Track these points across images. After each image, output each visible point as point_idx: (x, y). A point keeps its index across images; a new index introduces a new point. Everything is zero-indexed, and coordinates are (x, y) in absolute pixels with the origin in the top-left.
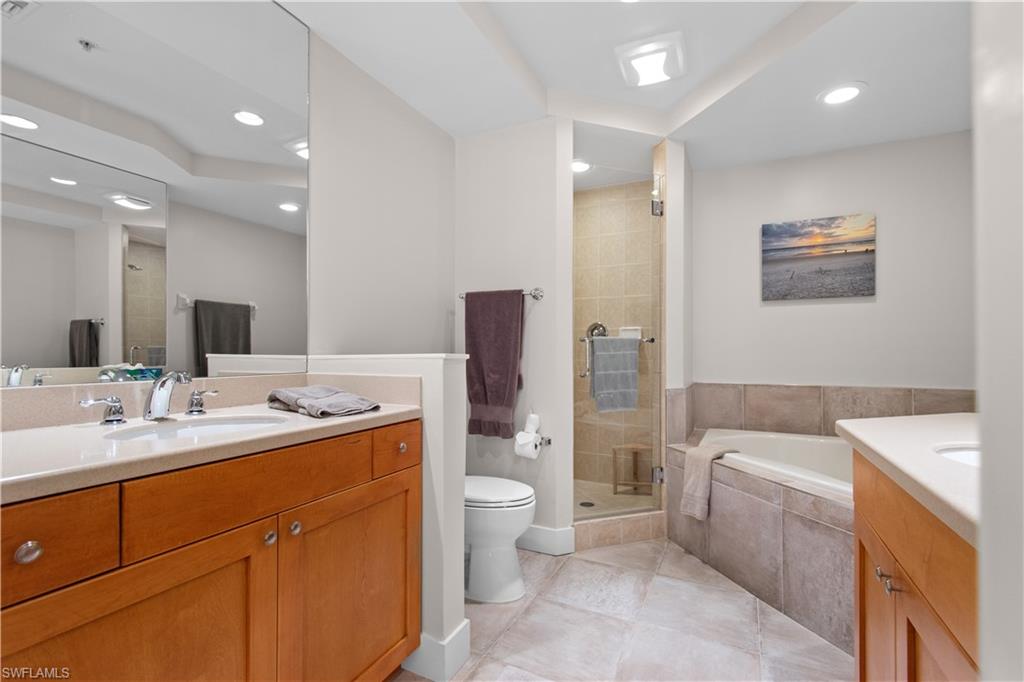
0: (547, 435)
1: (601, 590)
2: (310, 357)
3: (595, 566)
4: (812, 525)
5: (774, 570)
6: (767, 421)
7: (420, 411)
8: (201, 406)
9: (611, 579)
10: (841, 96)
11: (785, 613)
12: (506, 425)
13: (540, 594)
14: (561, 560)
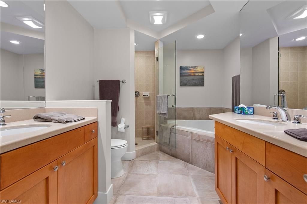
0: (127, 124)
1: (146, 168)
2: (46, 101)
3: (143, 161)
4: (198, 141)
5: (189, 154)
6: (181, 117)
7: (97, 119)
8: (4, 122)
9: (148, 164)
10: (200, 37)
11: (191, 164)
12: (114, 122)
13: (129, 172)
14: (132, 161)
